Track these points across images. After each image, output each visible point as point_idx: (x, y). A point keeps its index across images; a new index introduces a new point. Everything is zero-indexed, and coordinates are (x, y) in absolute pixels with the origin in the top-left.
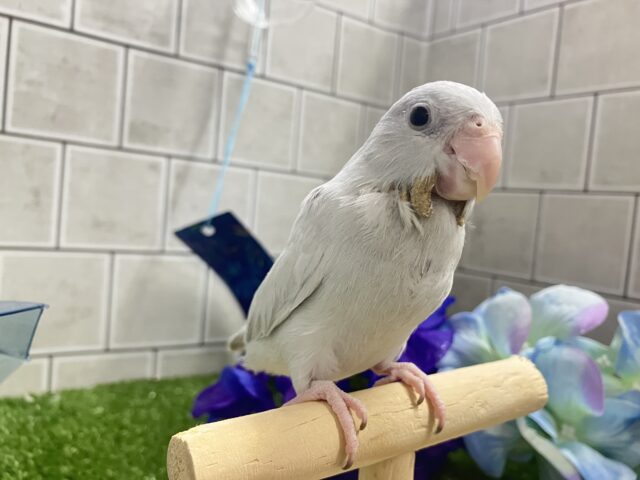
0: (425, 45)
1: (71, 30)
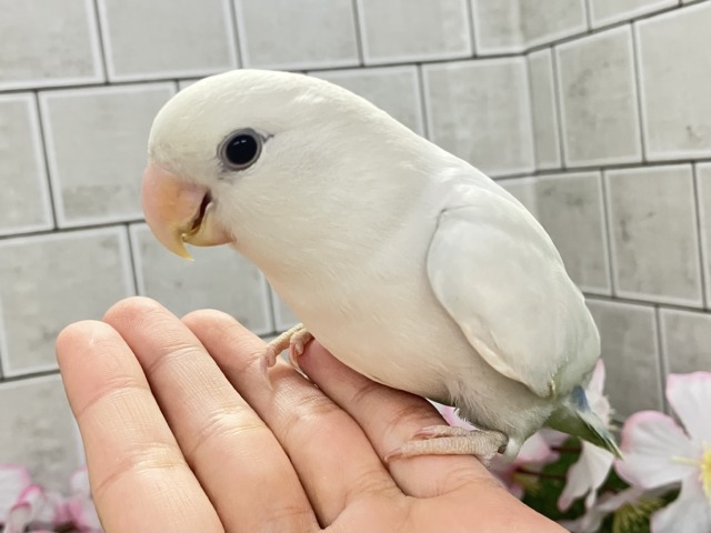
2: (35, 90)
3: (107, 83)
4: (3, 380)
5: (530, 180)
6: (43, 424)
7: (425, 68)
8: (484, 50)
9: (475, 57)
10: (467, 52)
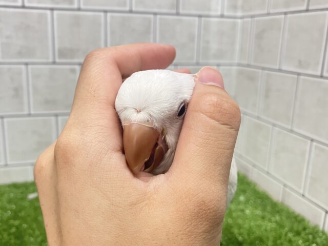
1: (23, 7)
2: (52, 9)
3: (79, 9)
4: (29, 115)
5: (235, 68)
7: (203, 19)
8: (226, 13)
9: (222, 16)
10: (219, 13)
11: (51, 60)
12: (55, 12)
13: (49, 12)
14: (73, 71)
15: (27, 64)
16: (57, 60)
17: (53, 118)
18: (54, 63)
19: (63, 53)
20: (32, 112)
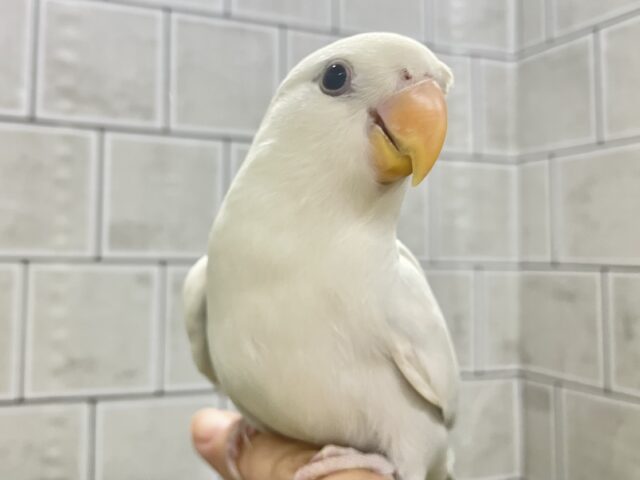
0: (511, 66)
1: (32, 120)
2: (101, 129)
3: (166, 132)
4: (21, 401)
6: (54, 452)
8: (486, 151)
9: (477, 157)
10: (470, 150)
11: (90, 252)
12: (109, 137)
13: (93, 136)
14: (144, 280)
15: (26, 262)
16: (106, 253)
17: (84, 408)
18: (98, 259)
19: (122, 235)
20: (29, 394)
